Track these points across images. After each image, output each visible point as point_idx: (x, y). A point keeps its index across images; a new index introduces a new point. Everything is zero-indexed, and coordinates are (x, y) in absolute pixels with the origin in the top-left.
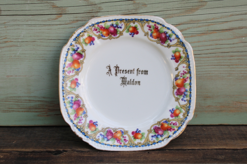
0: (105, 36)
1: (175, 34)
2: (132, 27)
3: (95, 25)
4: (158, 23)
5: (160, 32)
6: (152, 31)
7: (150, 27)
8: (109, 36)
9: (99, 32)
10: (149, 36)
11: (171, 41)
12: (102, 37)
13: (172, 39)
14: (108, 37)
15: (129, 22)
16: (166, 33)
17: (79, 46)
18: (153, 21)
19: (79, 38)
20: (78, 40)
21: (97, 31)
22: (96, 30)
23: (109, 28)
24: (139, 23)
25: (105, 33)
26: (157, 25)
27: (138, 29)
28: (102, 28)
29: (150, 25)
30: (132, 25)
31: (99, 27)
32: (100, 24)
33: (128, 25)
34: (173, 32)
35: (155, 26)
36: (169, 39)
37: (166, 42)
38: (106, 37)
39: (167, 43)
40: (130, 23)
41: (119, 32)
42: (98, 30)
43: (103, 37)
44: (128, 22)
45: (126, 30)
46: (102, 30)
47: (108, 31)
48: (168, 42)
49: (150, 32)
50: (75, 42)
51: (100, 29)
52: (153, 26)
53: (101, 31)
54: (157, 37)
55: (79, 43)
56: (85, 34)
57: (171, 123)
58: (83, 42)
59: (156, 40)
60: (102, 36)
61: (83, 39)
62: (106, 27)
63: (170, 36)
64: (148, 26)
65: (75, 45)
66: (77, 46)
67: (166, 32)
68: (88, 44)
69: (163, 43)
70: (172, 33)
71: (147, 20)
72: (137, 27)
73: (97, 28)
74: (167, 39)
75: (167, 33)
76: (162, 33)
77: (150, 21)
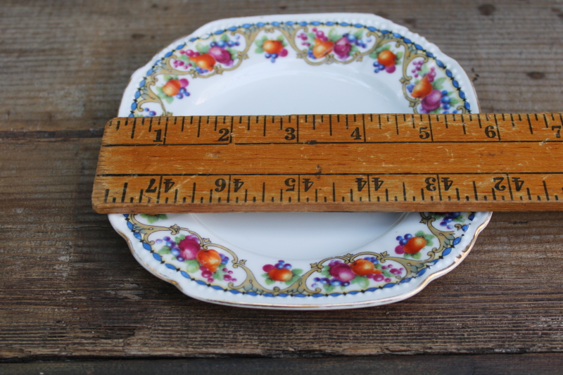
0: (366, 259)
1: (152, 252)
2: (281, 280)
3: (399, 280)
4: (200, 282)
5: (198, 263)
6: (222, 268)
7: (227, 277)
8: (352, 261)
9: (383, 268)
10: (231, 258)
11: (168, 239)
12: (375, 257)
13: (164, 243)
14: (355, 259)
15: (292, 291)
16: (181, 257)
17: (444, 229)
18: (218, 288)
19: (443, 244)
20: (447, 242)
21: (390, 269)
22: (393, 271)
23: (354, 278)
24: (260, 288)
25: (367, 267)
26: (205, 280)
27: (263, 276)
28: (377, 276)
29: (228, 282)
30: (282, 286)
31: (385, 278)
32: (382, 283)
33: (296, 285)
34: (157, 257)
35: (212, 277)
36: (173, 244)
37: (183, 238)
38: (363, 257)
39: (178, 235)
40: (290, 289)
41: (323, 269)
42: (388, 270)
43: (372, 258)
44: (295, 290)
45: (301, 275)
46: (376, 272)
47: (355, 271)
48: (177, 238)
49: (229, 266)
50: (456, 236)
51: (383, 273)
52: (218, 277)
53: (379, 269)
54: (208, 252)
55: (442, 234)
56: (428, 257)
57: (189, 68)
58: (432, 237)
59: (209, 248)
60: (373, 260)
61: (431, 245)
62: (362, 278)
63: (167, 248)
64: (234, 280)
65: (455, 229)
66: (448, 228)
67: (180, 259)
68: (414, 236)
69: (191, 238)
70: (161, 255)
71: (235, 291)
72: (266, 280)
73: (391, 274)
74: (179, 244)
75: (177, 257)
76: (191, 259)
77: (226, 290)
